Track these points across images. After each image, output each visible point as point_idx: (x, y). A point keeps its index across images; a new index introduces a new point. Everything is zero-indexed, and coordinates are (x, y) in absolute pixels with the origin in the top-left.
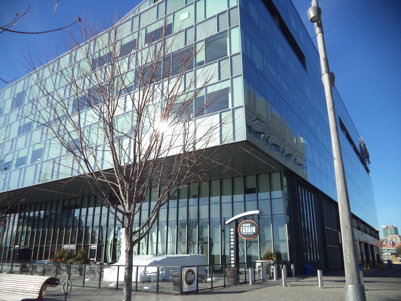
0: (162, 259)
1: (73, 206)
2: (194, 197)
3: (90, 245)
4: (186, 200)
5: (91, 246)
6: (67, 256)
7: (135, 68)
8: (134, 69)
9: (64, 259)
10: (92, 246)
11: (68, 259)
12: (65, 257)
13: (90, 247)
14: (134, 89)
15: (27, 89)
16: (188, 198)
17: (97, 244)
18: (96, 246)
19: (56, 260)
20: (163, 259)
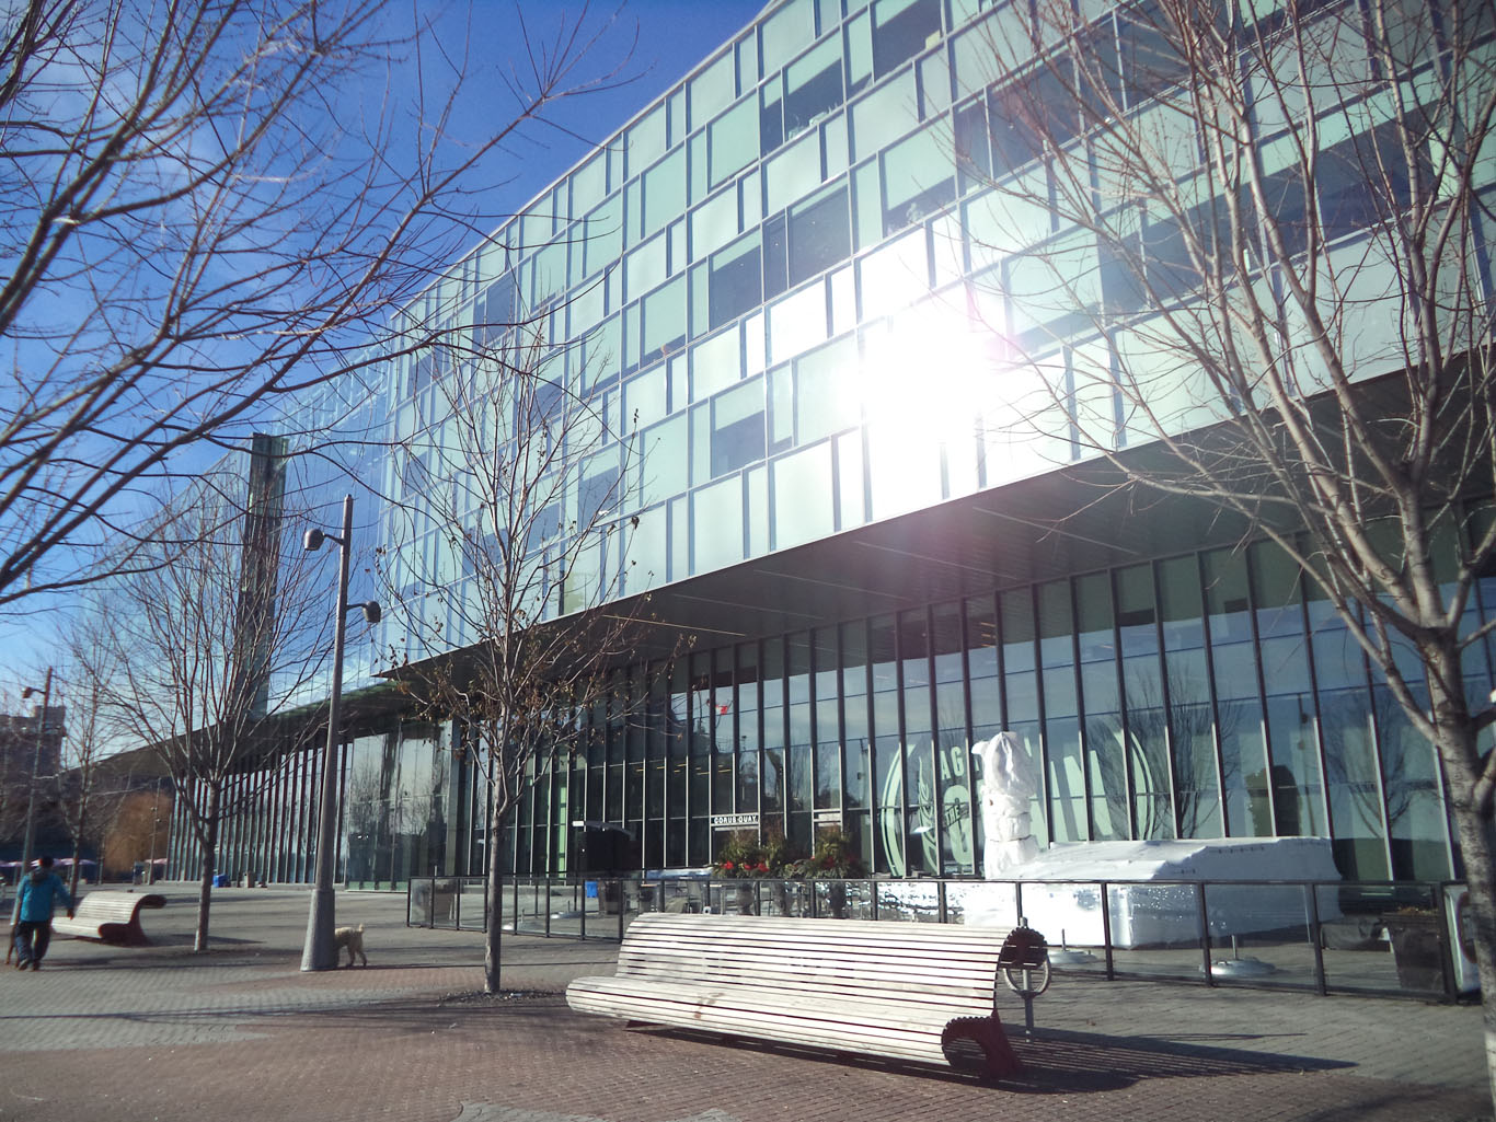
0: (1190, 855)
1: (728, 674)
2: (1232, 607)
3: (813, 811)
4: (1199, 621)
5: (816, 816)
6: (776, 855)
7: (950, 106)
8: (947, 113)
9: (767, 863)
10: (822, 817)
11: (783, 864)
12: (772, 856)
13: (814, 820)
14: (962, 193)
15: (521, 266)
16: (1207, 612)
17: (840, 809)
18: (839, 817)
19: (737, 869)
20: (1194, 856)
